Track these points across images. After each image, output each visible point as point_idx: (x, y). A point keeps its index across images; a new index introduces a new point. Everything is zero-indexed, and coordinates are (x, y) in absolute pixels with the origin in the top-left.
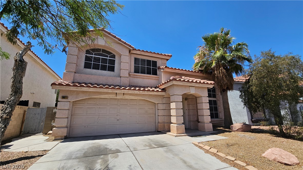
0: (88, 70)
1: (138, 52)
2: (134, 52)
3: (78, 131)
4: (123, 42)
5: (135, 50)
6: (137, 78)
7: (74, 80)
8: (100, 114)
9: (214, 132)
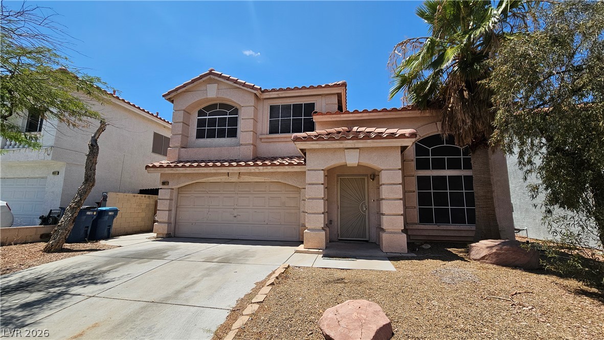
0: (201, 141)
1: (274, 95)
2: (266, 95)
3: (184, 230)
4: (240, 84)
5: (266, 91)
6: (275, 143)
7: (179, 158)
8: (210, 207)
9: (409, 255)
